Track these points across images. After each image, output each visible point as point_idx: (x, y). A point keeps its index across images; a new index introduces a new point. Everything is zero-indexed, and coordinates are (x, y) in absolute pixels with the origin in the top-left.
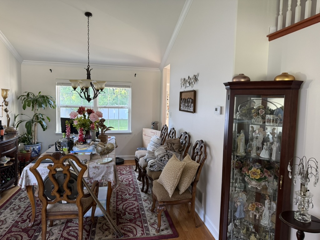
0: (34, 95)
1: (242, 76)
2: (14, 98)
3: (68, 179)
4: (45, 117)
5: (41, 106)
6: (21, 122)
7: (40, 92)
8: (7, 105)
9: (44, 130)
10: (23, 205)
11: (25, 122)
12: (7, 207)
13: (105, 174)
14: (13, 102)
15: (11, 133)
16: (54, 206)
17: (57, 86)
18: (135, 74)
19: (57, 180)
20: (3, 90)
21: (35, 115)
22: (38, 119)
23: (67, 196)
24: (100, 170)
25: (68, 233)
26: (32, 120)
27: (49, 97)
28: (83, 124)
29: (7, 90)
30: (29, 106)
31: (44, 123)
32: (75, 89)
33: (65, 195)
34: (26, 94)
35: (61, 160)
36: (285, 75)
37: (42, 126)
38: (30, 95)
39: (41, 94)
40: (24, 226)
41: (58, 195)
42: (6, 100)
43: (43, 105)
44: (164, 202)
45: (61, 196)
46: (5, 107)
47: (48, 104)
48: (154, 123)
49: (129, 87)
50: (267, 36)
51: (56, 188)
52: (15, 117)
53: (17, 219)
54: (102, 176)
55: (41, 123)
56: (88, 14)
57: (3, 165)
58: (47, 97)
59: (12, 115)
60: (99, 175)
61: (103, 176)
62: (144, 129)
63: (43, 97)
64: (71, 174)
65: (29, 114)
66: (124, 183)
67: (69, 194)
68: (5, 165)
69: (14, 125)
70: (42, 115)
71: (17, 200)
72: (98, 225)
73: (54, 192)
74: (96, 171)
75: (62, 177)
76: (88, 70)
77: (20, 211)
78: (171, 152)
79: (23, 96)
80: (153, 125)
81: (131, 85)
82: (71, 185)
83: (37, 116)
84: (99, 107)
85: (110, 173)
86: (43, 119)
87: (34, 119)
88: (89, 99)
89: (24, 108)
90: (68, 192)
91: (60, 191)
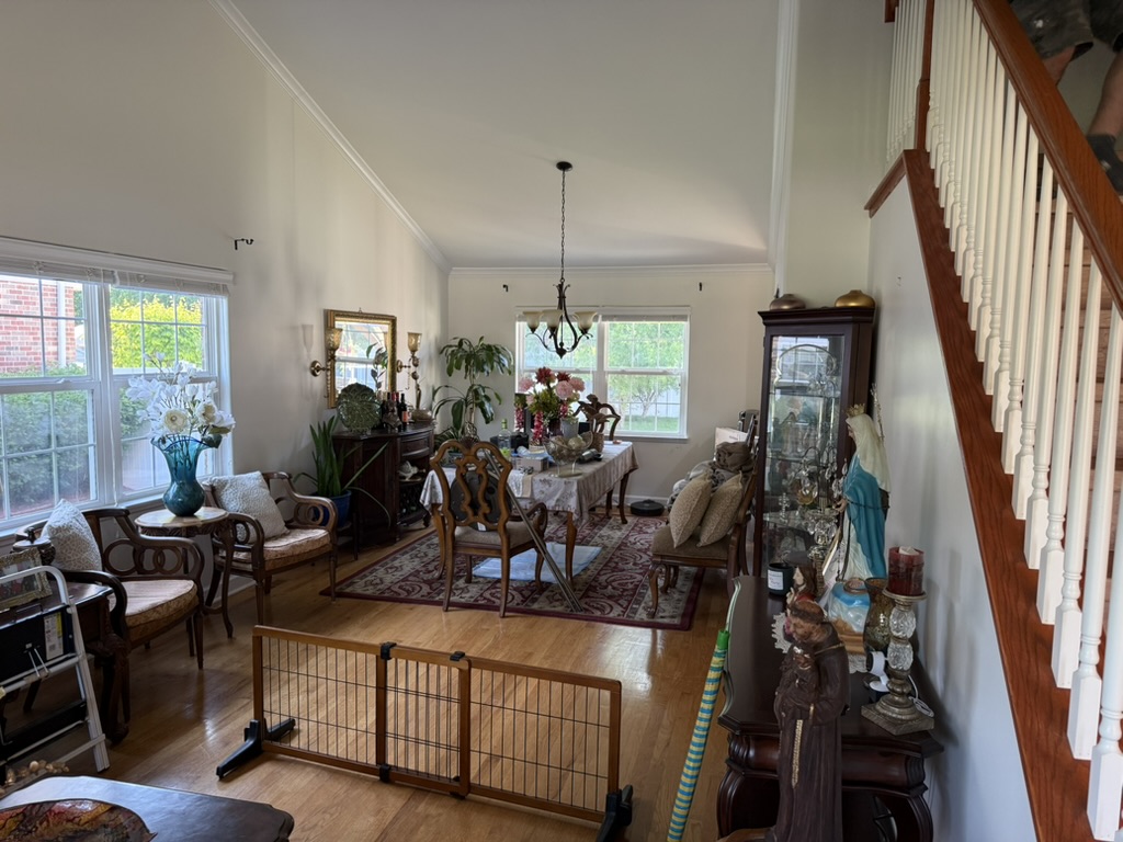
0: (470, 345)
1: (789, 299)
2: (433, 350)
3: (484, 484)
4: (489, 393)
5: (483, 370)
6: (444, 402)
7: (481, 338)
8: (416, 365)
9: (487, 422)
10: (432, 553)
11: (452, 403)
12: (407, 553)
13: (562, 496)
14: (430, 359)
15: (421, 420)
16: (467, 533)
17: (517, 323)
18: (701, 285)
19: (468, 485)
20: (410, 334)
21: (471, 387)
22: (477, 398)
23: (485, 515)
24: (552, 488)
25: (492, 595)
26: (466, 400)
27: (501, 350)
28: (544, 403)
29: (416, 335)
30: (458, 368)
31: (487, 406)
32: (533, 329)
33: (480, 513)
34: (456, 342)
35: (473, 449)
36: (855, 295)
37: (484, 412)
38: (465, 346)
39: (485, 342)
40: (429, 576)
41: (470, 512)
42: (416, 354)
43: (486, 367)
44: (662, 557)
45: (475, 514)
46: (413, 369)
47: (495, 364)
48: (744, 415)
49: (683, 318)
50: (866, 208)
51: (468, 499)
52: (435, 392)
53: (418, 568)
54: (556, 498)
55: (481, 406)
56: (564, 166)
57: (404, 478)
58: (496, 349)
59: (427, 387)
60: (551, 497)
61: (558, 500)
62: (718, 429)
63: (489, 348)
64: (489, 476)
65: (461, 385)
66: (638, 545)
67: (488, 511)
68: (407, 480)
69: (430, 409)
70: (483, 388)
71: (424, 546)
72: (546, 593)
73: (465, 506)
74: (545, 488)
75: (476, 481)
76: (560, 287)
77: (425, 559)
78: (722, 472)
79: (451, 346)
80: (743, 421)
81: (688, 313)
82: (491, 497)
83: (476, 392)
84: (609, 373)
85: (571, 495)
86: (488, 399)
87: (470, 398)
88: (561, 352)
89: (450, 373)
90: (485, 508)
91: (474, 506)
